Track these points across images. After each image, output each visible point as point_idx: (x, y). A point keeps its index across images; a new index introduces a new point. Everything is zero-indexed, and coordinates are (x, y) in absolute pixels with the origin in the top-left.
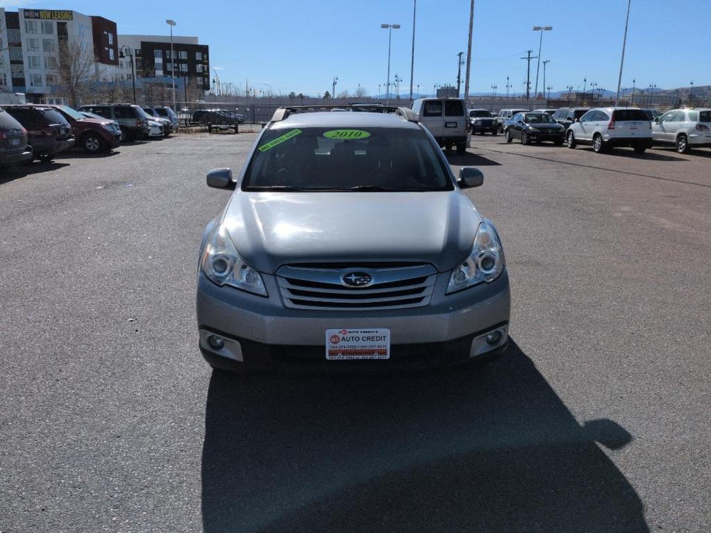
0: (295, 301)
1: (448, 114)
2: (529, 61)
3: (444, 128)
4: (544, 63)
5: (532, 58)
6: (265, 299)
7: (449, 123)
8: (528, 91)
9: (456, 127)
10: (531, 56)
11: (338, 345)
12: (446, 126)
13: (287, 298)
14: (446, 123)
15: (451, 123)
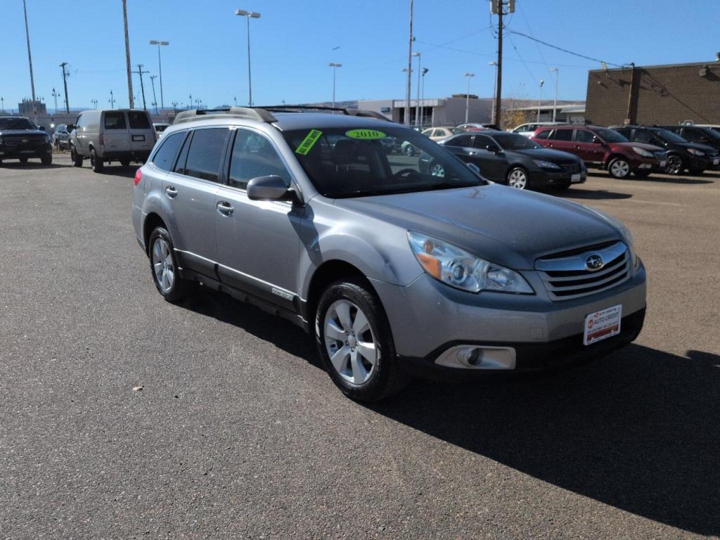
0: (558, 294)
1: (133, 126)
2: (141, 75)
3: (132, 142)
4: (152, 78)
5: (143, 72)
6: (533, 297)
7: (135, 136)
8: (145, 106)
9: (144, 140)
10: (142, 71)
11: (592, 328)
12: (133, 140)
13: (550, 292)
14: (133, 136)
15: (138, 136)
